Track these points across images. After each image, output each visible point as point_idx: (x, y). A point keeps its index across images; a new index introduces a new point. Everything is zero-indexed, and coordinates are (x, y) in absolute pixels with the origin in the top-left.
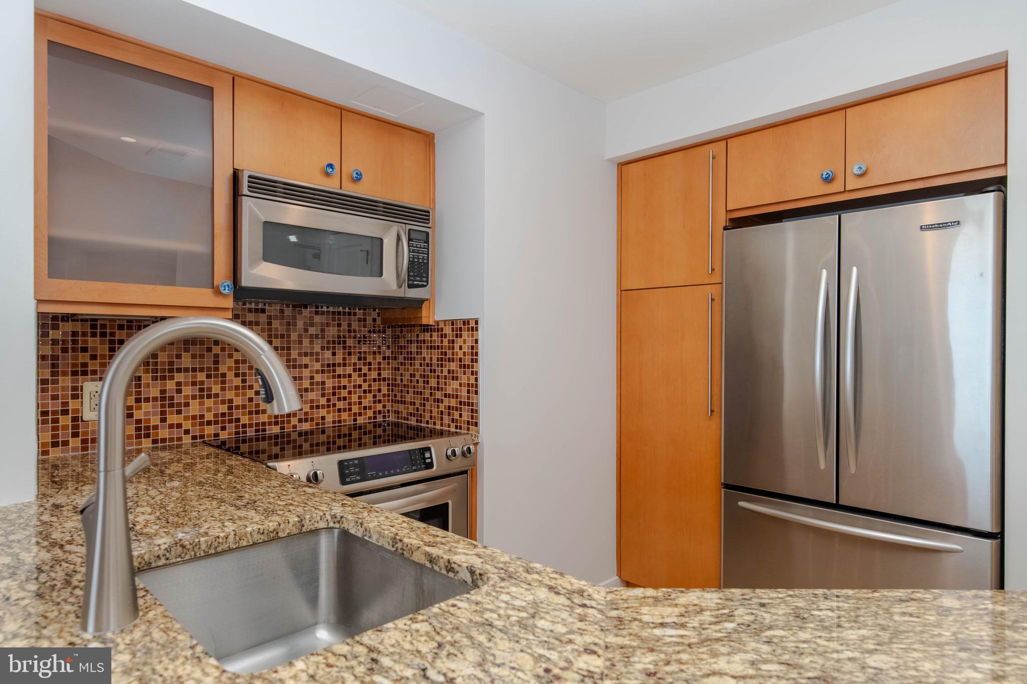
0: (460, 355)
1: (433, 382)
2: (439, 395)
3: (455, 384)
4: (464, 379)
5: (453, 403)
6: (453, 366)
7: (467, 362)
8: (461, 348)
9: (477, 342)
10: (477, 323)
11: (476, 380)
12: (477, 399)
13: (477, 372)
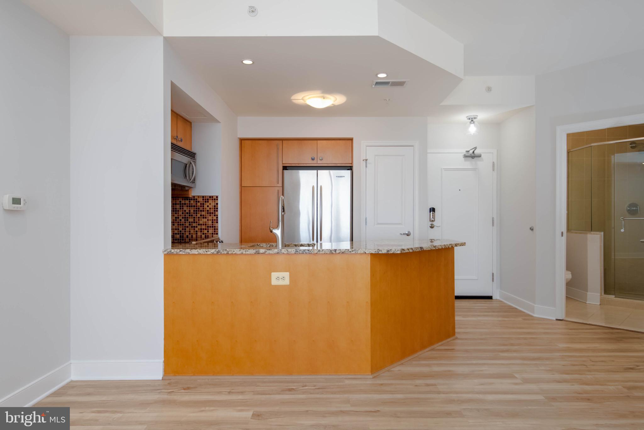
0: (208, 209)
1: (191, 220)
2: (194, 225)
3: (205, 220)
4: (210, 218)
5: (204, 227)
6: (203, 213)
7: (212, 211)
8: (208, 206)
9: (217, 204)
10: (217, 197)
11: (217, 218)
12: (218, 225)
13: (217, 215)
